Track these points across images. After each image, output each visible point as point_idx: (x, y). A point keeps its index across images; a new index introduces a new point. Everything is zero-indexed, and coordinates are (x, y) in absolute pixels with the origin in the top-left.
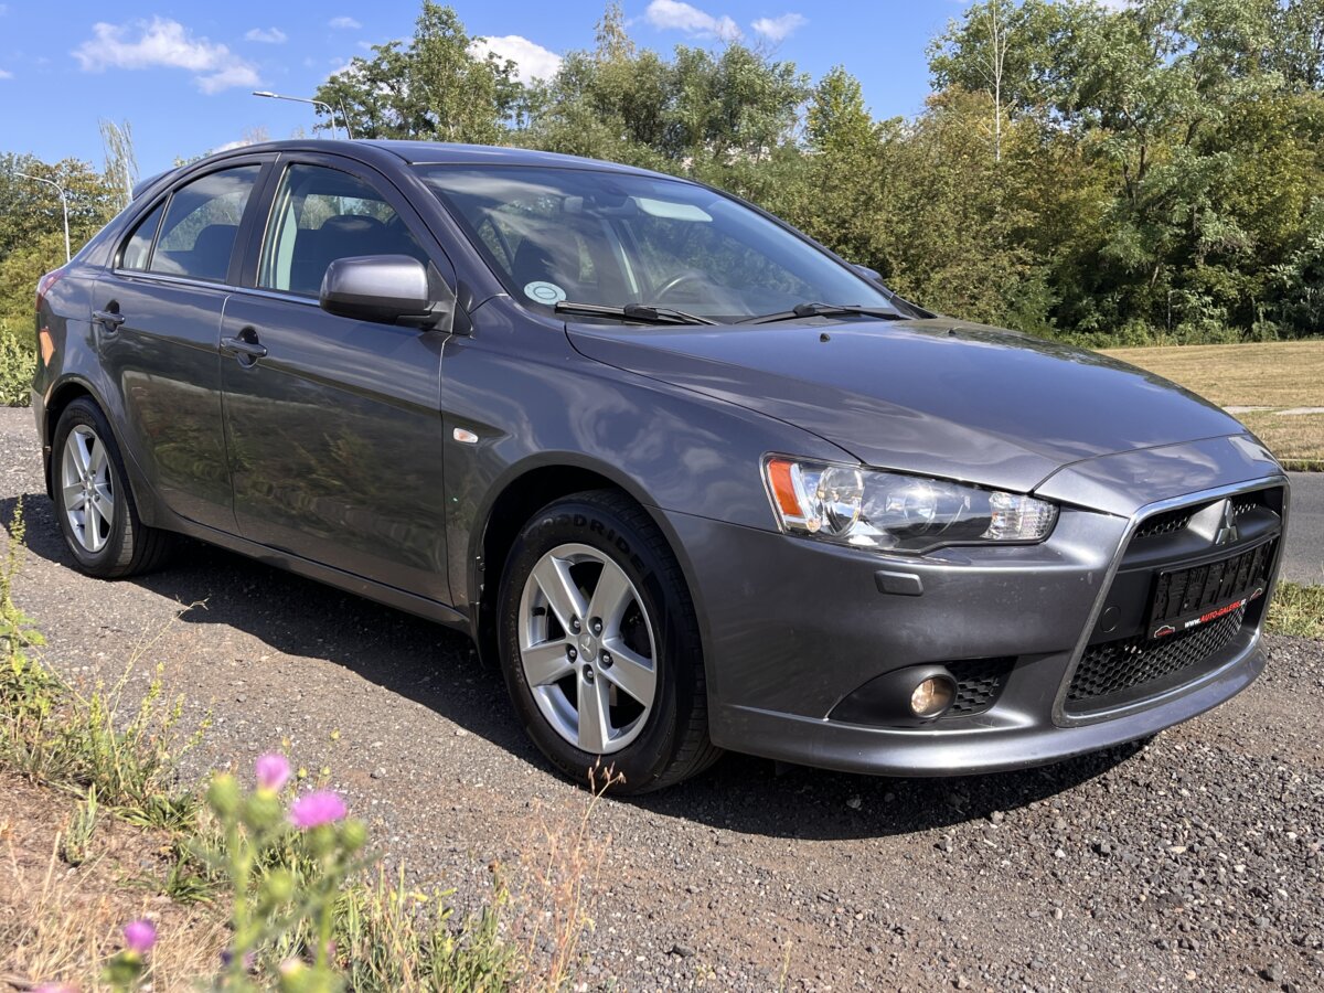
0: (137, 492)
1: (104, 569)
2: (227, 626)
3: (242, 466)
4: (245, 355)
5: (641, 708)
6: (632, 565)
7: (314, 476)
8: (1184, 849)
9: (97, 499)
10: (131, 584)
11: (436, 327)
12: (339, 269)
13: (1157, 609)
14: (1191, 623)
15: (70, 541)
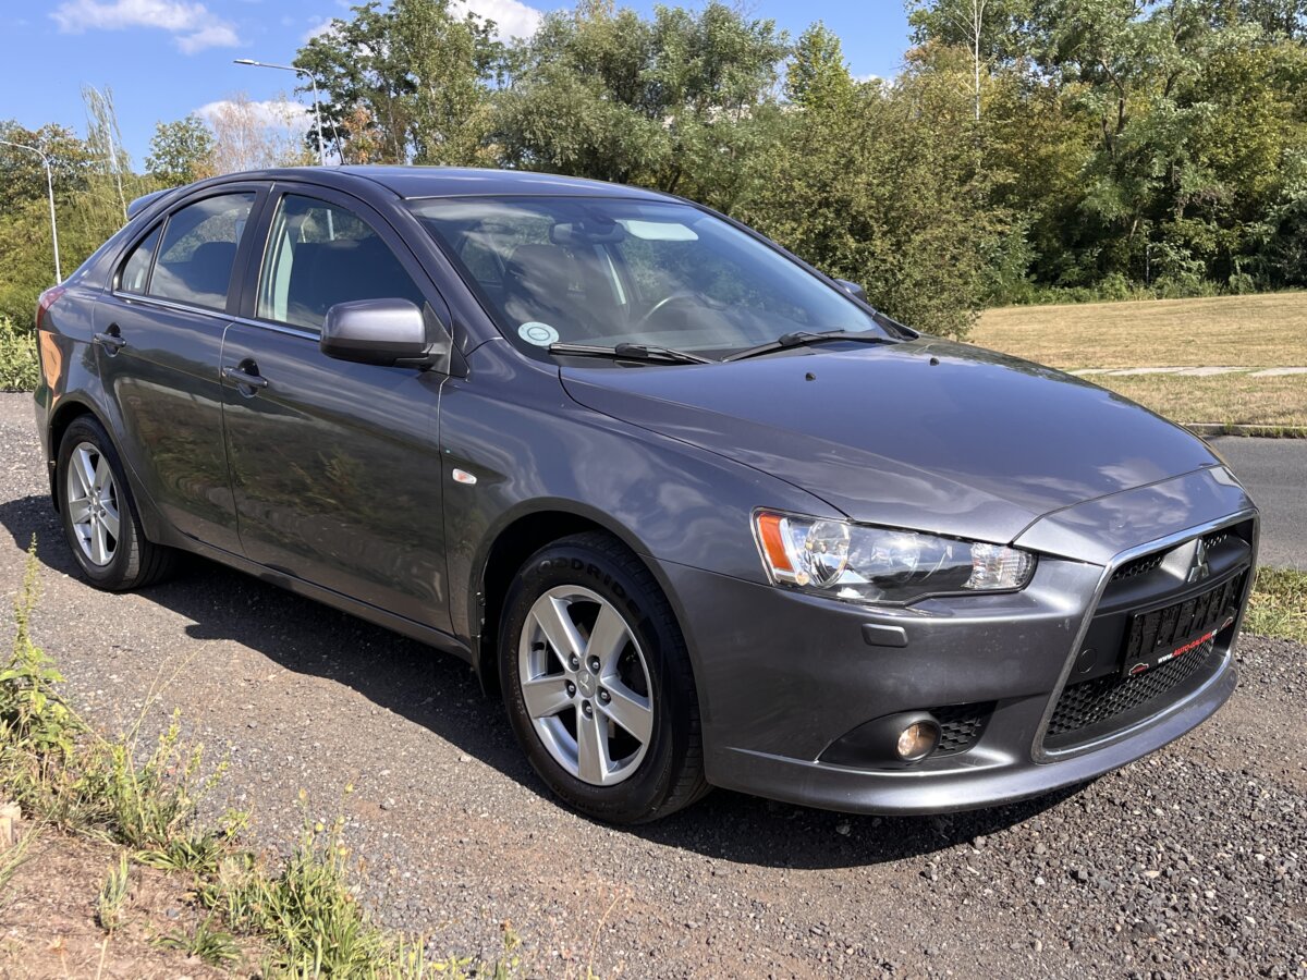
0: (142, 510)
1: (111, 582)
2: (234, 643)
3: (240, 481)
4: (247, 386)
5: (637, 744)
6: (628, 609)
7: (310, 494)
8: (1157, 874)
9: (103, 515)
10: (138, 596)
11: (433, 368)
12: (338, 314)
13: (1132, 647)
14: (1165, 658)
15: (78, 554)
